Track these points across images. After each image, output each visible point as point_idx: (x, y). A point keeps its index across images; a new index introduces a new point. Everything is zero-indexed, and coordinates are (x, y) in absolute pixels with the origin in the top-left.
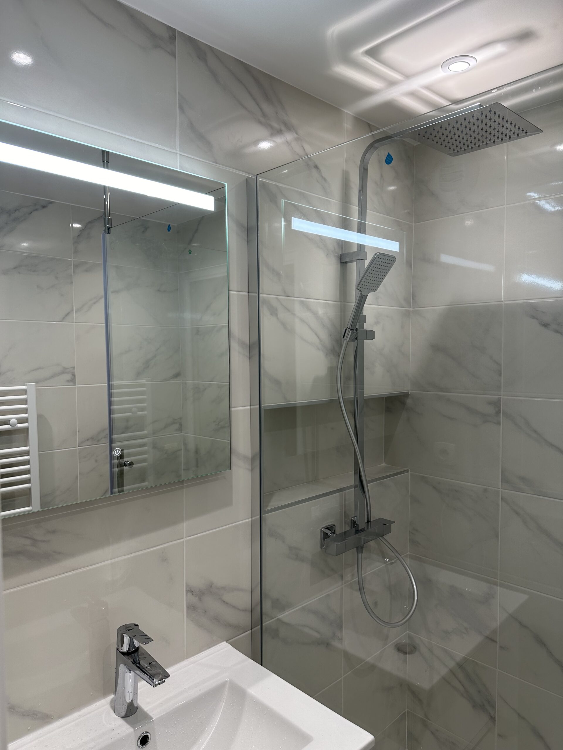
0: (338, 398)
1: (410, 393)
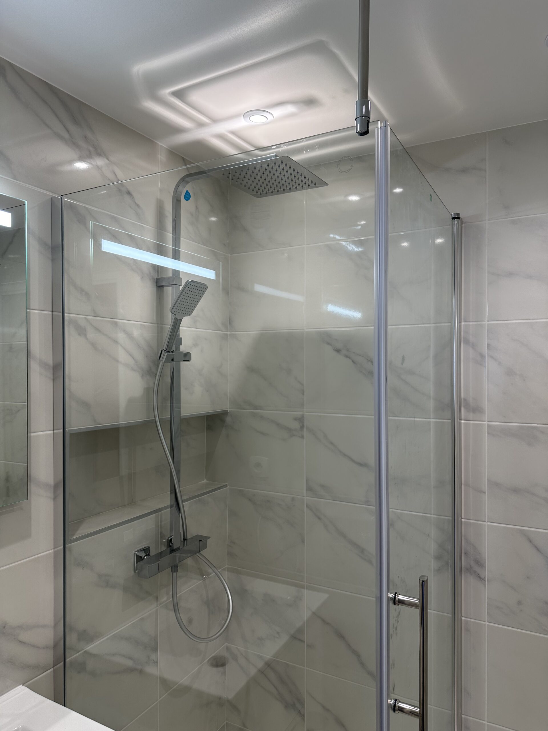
0: (154, 419)
1: (229, 411)
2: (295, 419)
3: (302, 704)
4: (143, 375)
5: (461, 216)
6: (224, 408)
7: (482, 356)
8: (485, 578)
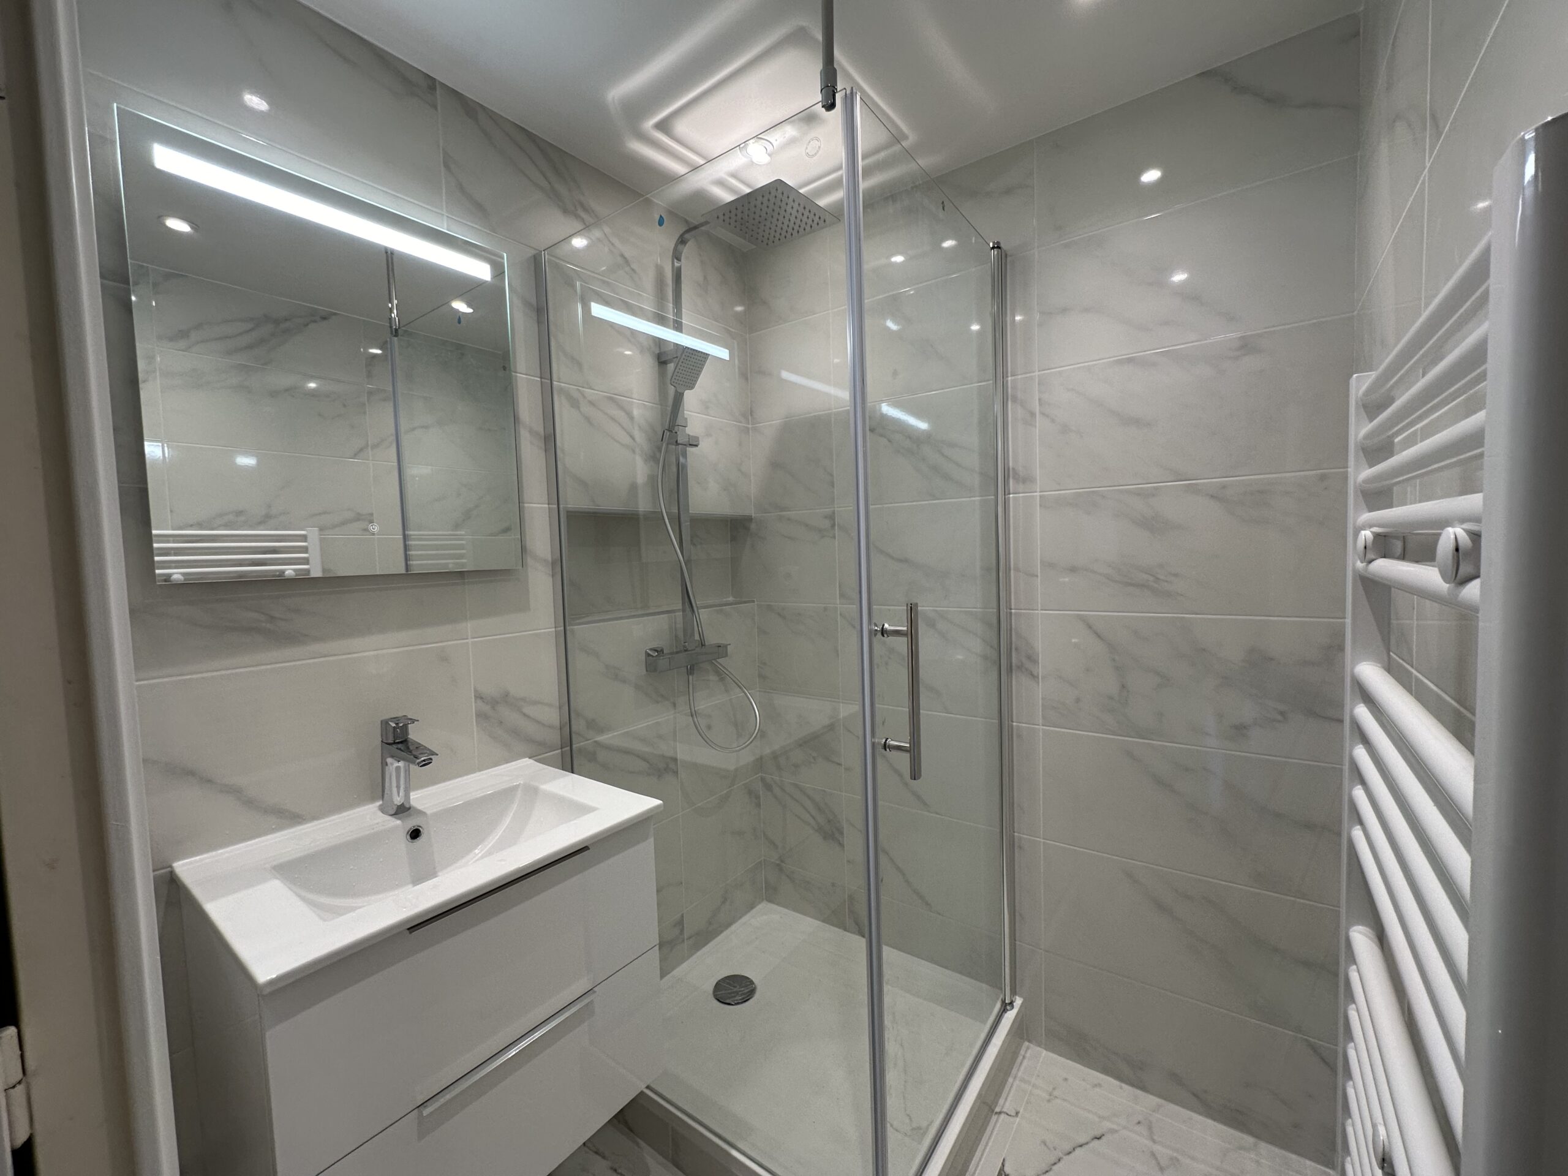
0: (660, 510)
1: (753, 517)
2: (826, 517)
3: (842, 833)
4: (646, 460)
5: (1002, 245)
6: (747, 513)
7: (1033, 414)
8: (1038, 675)
